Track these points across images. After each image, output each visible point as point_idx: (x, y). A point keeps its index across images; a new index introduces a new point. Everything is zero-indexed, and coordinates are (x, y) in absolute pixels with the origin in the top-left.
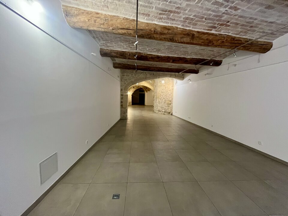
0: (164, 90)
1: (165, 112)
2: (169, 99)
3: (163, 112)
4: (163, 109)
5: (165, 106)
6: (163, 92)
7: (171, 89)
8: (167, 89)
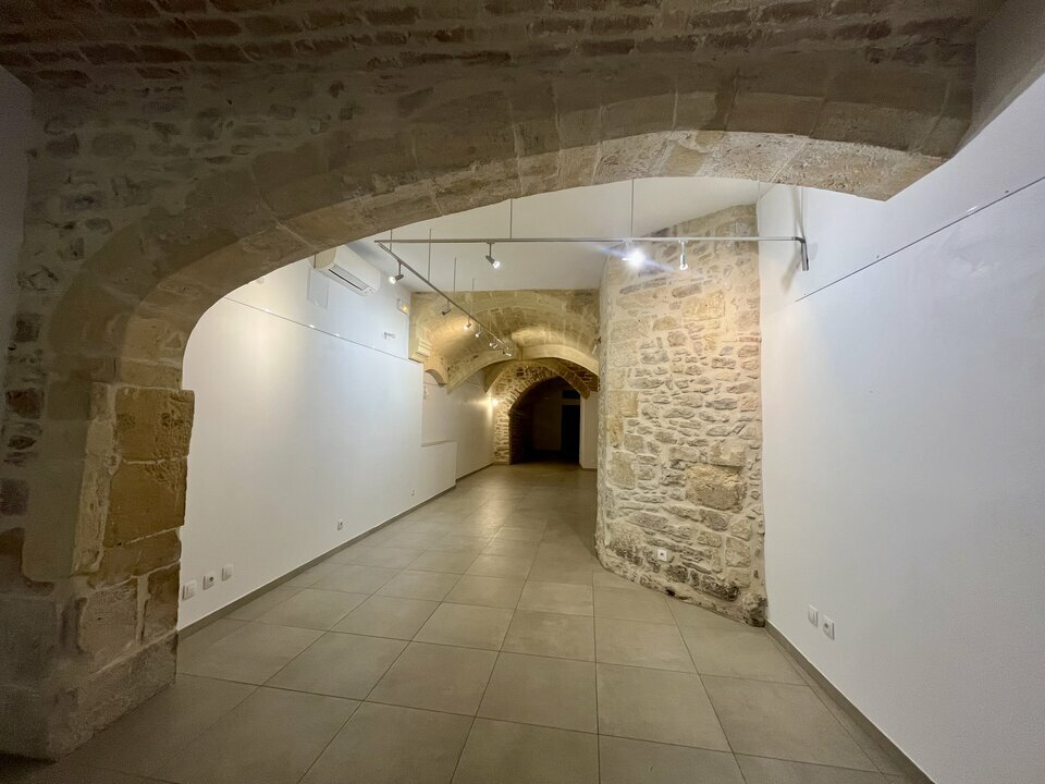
3: (656, 567)
4: (656, 544)
5: (671, 511)
6: (658, 383)
7: (738, 347)
8: (689, 347)
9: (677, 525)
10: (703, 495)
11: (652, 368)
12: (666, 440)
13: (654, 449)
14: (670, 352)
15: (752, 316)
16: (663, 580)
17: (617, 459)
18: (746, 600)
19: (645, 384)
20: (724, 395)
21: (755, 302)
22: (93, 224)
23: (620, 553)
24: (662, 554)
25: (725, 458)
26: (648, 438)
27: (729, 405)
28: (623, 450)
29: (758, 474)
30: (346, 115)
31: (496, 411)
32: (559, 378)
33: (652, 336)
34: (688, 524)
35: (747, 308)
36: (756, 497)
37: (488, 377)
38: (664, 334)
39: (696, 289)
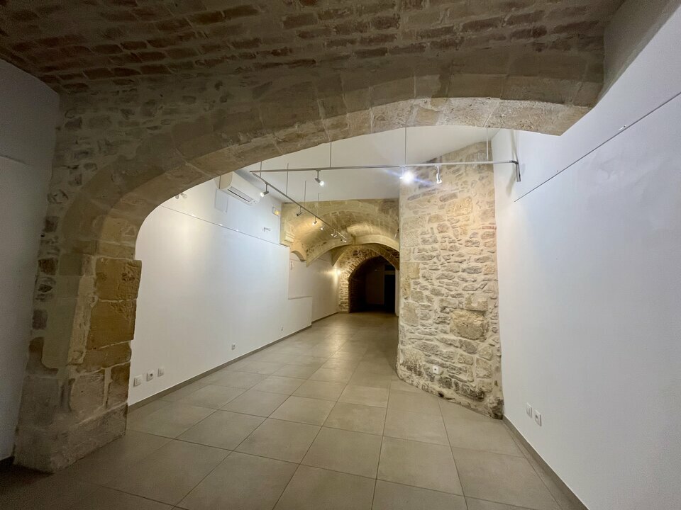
0: (435, 241)
1: (446, 383)
2: (469, 301)
3: (432, 378)
4: (432, 362)
5: (442, 341)
6: (432, 257)
7: (481, 232)
8: (450, 233)
9: (445, 350)
10: (461, 330)
11: (428, 247)
12: (437, 294)
13: (430, 300)
14: (439, 237)
15: (490, 212)
16: (437, 387)
17: (407, 306)
18: (490, 400)
19: (424, 258)
20: (473, 264)
21: (492, 204)
22: (87, 166)
23: (410, 369)
24: (436, 369)
25: (474, 305)
26: (426, 293)
27: (476, 271)
28: (410, 300)
29: (496, 316)
30: (223, 100)
31: (340, 279)
32: (380, 257)
33: (427, 227)
34: (452, 349)
35: (487, 207)
36: (495, 332)
37: (334, 255)
38: (435, 225)
39: (454, 196)
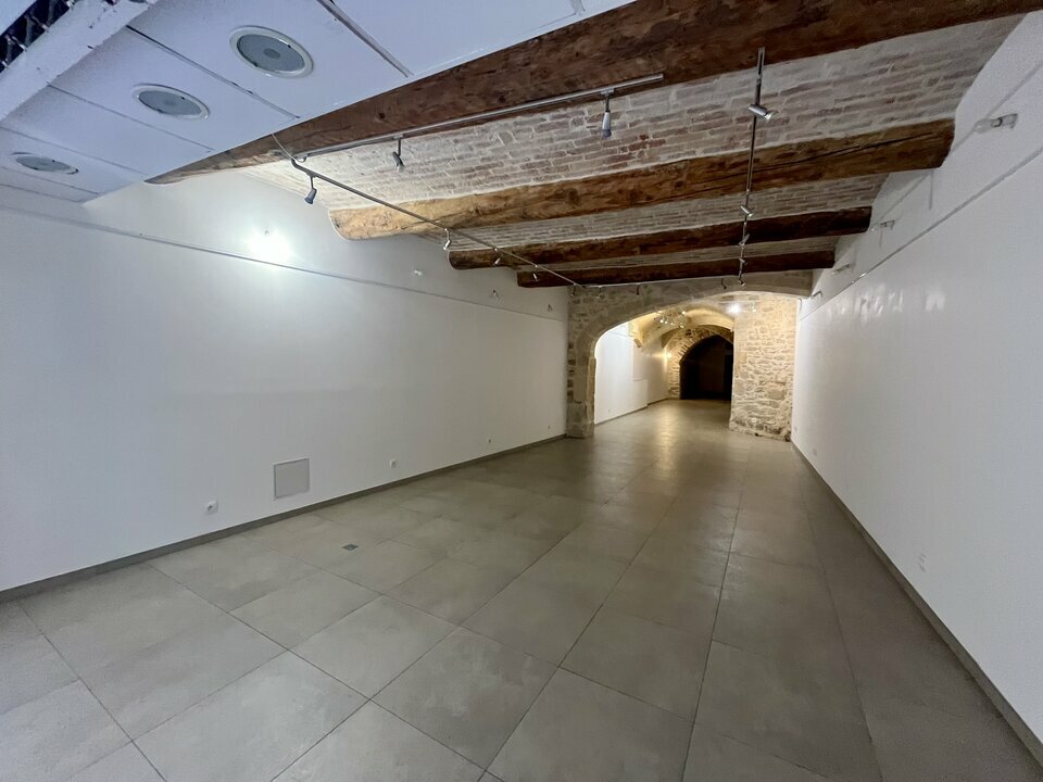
0: (758, 338)
1: (760, 427)
2: (777, 377)
3: (751, 426)
4: (752, 416)
5: (760, 402)
6: (755, 349)
7: (786, 335)
8: (768, 334)
9: (760, 408)
10: (771, 395)
11: (753, 342)
12: (757, 372)
13: (753, 377)
14: (761, 335)
16: (754, 431)
18: (784, 432)
19: (750, 349)
20: (780, 354)
23: (737, 422)
24: (754, 420)
25: (779, 379)
26: (750, 373)
27: (781, 358)
29: (791, 385)
31: (669, 361)
32: (718, 336)
33: (754, 328)
34: (765, 407)
35: (790, 319)
36: (790, 394)
37: (665, 339)
38: (758, 328)
39: (771, 309)
